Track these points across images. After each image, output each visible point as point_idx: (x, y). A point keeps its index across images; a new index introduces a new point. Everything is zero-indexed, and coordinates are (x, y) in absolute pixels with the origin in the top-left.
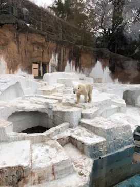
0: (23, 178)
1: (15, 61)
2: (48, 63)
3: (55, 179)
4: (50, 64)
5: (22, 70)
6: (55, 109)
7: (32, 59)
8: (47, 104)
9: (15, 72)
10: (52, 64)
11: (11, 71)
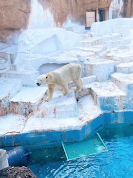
0: (32, 111)
1: (63, 12)
2: (108, 8)
3: (55, 117)
4: (110, 9)
5: (72, 21)
6: (86, 62)
7: (85, 6)
8: (78, 56)
9: (64, 25)
10: (113, 8)
11: (59, 23)
